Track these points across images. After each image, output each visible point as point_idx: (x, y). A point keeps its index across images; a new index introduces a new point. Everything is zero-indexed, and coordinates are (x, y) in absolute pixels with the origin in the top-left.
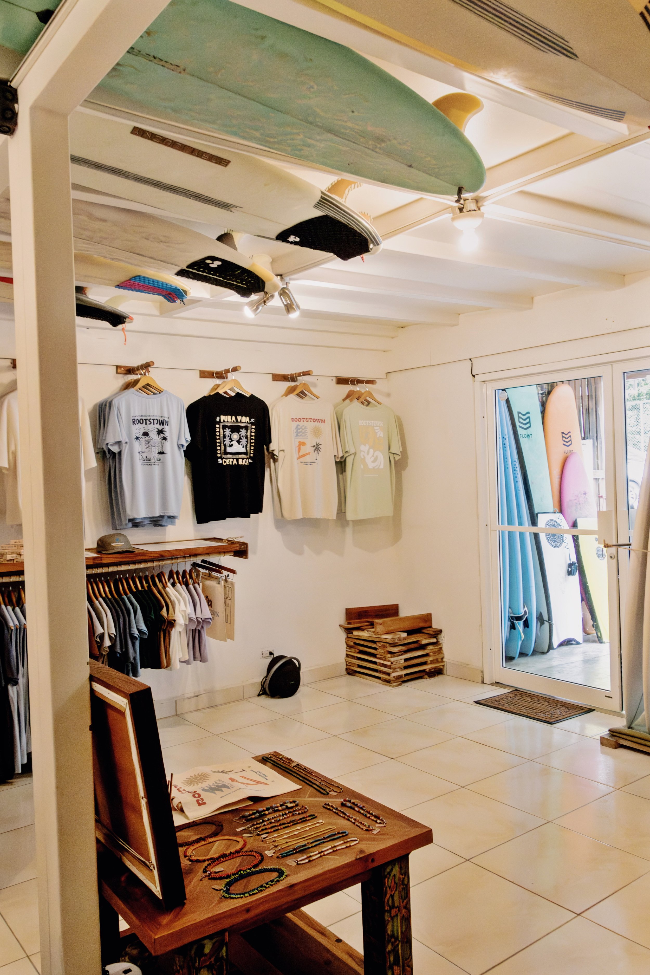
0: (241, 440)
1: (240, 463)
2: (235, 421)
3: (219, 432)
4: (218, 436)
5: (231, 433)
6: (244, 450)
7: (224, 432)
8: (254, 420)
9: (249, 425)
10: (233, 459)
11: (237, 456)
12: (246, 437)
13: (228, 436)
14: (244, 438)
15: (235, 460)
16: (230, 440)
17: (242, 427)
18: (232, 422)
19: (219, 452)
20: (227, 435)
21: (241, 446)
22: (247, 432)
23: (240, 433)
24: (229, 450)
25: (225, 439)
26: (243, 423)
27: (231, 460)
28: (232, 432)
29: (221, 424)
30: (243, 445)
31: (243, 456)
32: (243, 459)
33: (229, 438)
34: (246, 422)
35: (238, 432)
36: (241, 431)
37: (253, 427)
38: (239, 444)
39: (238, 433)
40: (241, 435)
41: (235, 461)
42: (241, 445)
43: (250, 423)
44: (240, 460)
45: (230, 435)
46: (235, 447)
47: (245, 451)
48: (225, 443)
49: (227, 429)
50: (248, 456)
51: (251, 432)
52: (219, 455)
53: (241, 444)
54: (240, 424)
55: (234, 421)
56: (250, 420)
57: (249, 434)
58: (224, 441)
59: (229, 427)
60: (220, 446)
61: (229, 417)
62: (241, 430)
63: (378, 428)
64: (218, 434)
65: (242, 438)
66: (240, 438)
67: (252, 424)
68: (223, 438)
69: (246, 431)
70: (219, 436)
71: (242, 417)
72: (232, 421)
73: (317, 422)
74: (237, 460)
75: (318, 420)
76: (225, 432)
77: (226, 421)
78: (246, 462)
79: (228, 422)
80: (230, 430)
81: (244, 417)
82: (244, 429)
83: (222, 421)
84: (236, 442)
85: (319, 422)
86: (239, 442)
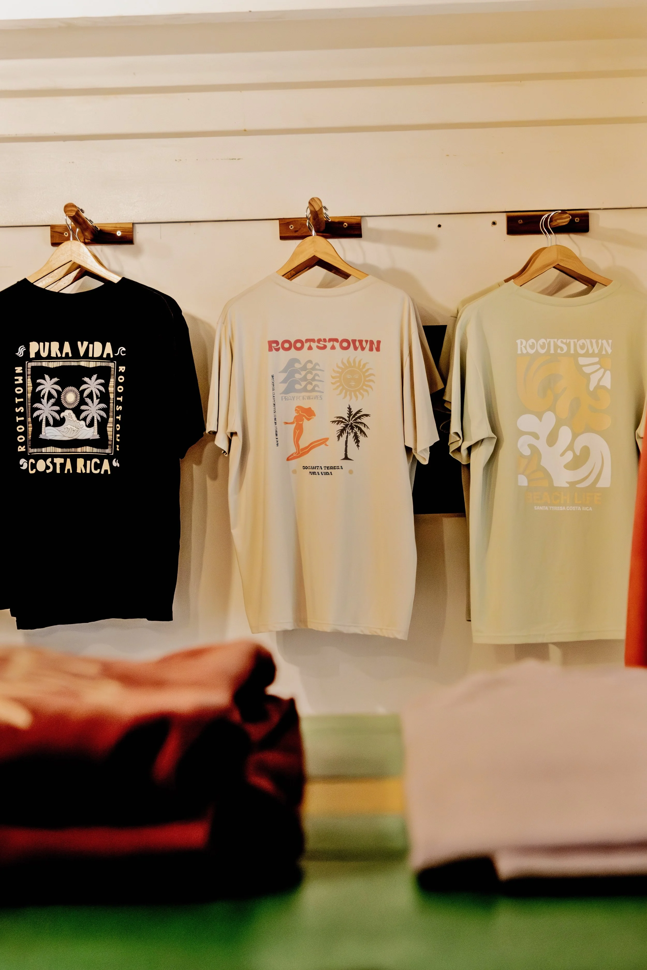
0: (83, 407)
1: (79, 471)
2: (70, 355)
3: (23, 385)
4: (19, 396)
5: (59, 389)
6: (92, 433)
7: (35, 385)
8: (124, 349)
9: (112, 365)
10: (65, 457)
11: (73, 450)
12: (104, 398)
13: (50, 396)
14: (96, 401)
15: (68, 460)
16: (57, 408)
17: (89, 372)
18: (61, 358)
19: (21, 439)
20: (45, 392)
21: (83, 423)
22: (106, 385)
23: (82, 387)
24: (48, 433)
25: (36, 405)
26: (93, 358)
27: (59, 461)
28: (63, 384)
29: (30, 365)
30: (89, 420)
31: (88, 449)
32: (87, 457)
33: (52, 401)
34: (105, 356)
35: (78, 384)
36: (85, 383)
37: (122, 369)
38: (78, 418)
39: (78, 389)
40: (86, 393)
41: (69, 466)
42: (85, 419)
43: (115, 358)
44: (80, 462)
45: (55, 394)
46: (69, 426)
47: (97, 437)
48: (35, 415)
49: (47, 377)
50: (108, 451)
51: (117, 384)
52: (21, 449)
53: (83, 416)
54: (83, 363)
55: (67, 354)
56: (115, 350)
57: (111, 389)
58: (34, 410)
59: (52, 373)
60: (24, 423)
61: (55, 345)
62: (86, 379)
63: (596, 360)
64: (19, 391)
65: (88, 400)
66: (82, 402)
67: (119, 361)
68: (33, 403)
69: (102, 381)
70: (23, 395)
71: (91, 342)
72: (64, 356)
73: (356, 348)
74: (74, 459)
75: (357, 344)
76: (40, 384)
77: (44, 354)
78: (98, 466)
79: (49, 357)
80: (56, 380)
81: (98, 345)
82: (95, 376)
83: (32, 355)
84: (71, 412)
85: (363, 349)
86: (77, 411)
